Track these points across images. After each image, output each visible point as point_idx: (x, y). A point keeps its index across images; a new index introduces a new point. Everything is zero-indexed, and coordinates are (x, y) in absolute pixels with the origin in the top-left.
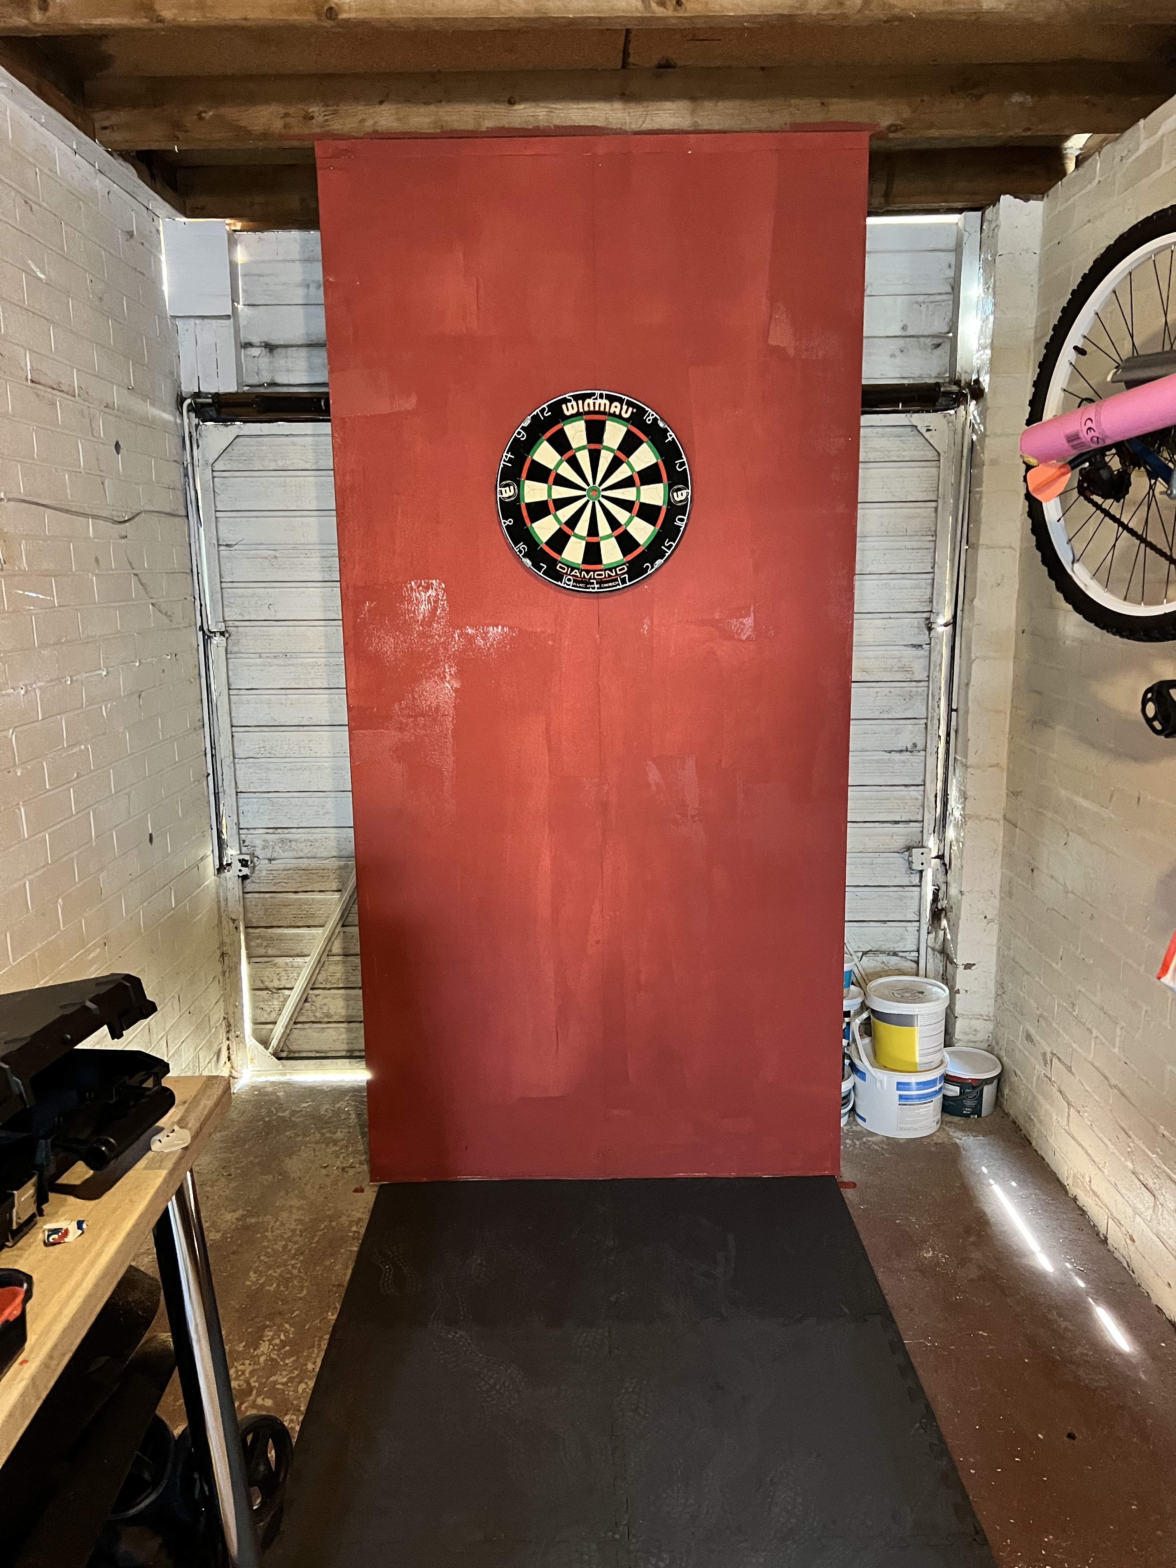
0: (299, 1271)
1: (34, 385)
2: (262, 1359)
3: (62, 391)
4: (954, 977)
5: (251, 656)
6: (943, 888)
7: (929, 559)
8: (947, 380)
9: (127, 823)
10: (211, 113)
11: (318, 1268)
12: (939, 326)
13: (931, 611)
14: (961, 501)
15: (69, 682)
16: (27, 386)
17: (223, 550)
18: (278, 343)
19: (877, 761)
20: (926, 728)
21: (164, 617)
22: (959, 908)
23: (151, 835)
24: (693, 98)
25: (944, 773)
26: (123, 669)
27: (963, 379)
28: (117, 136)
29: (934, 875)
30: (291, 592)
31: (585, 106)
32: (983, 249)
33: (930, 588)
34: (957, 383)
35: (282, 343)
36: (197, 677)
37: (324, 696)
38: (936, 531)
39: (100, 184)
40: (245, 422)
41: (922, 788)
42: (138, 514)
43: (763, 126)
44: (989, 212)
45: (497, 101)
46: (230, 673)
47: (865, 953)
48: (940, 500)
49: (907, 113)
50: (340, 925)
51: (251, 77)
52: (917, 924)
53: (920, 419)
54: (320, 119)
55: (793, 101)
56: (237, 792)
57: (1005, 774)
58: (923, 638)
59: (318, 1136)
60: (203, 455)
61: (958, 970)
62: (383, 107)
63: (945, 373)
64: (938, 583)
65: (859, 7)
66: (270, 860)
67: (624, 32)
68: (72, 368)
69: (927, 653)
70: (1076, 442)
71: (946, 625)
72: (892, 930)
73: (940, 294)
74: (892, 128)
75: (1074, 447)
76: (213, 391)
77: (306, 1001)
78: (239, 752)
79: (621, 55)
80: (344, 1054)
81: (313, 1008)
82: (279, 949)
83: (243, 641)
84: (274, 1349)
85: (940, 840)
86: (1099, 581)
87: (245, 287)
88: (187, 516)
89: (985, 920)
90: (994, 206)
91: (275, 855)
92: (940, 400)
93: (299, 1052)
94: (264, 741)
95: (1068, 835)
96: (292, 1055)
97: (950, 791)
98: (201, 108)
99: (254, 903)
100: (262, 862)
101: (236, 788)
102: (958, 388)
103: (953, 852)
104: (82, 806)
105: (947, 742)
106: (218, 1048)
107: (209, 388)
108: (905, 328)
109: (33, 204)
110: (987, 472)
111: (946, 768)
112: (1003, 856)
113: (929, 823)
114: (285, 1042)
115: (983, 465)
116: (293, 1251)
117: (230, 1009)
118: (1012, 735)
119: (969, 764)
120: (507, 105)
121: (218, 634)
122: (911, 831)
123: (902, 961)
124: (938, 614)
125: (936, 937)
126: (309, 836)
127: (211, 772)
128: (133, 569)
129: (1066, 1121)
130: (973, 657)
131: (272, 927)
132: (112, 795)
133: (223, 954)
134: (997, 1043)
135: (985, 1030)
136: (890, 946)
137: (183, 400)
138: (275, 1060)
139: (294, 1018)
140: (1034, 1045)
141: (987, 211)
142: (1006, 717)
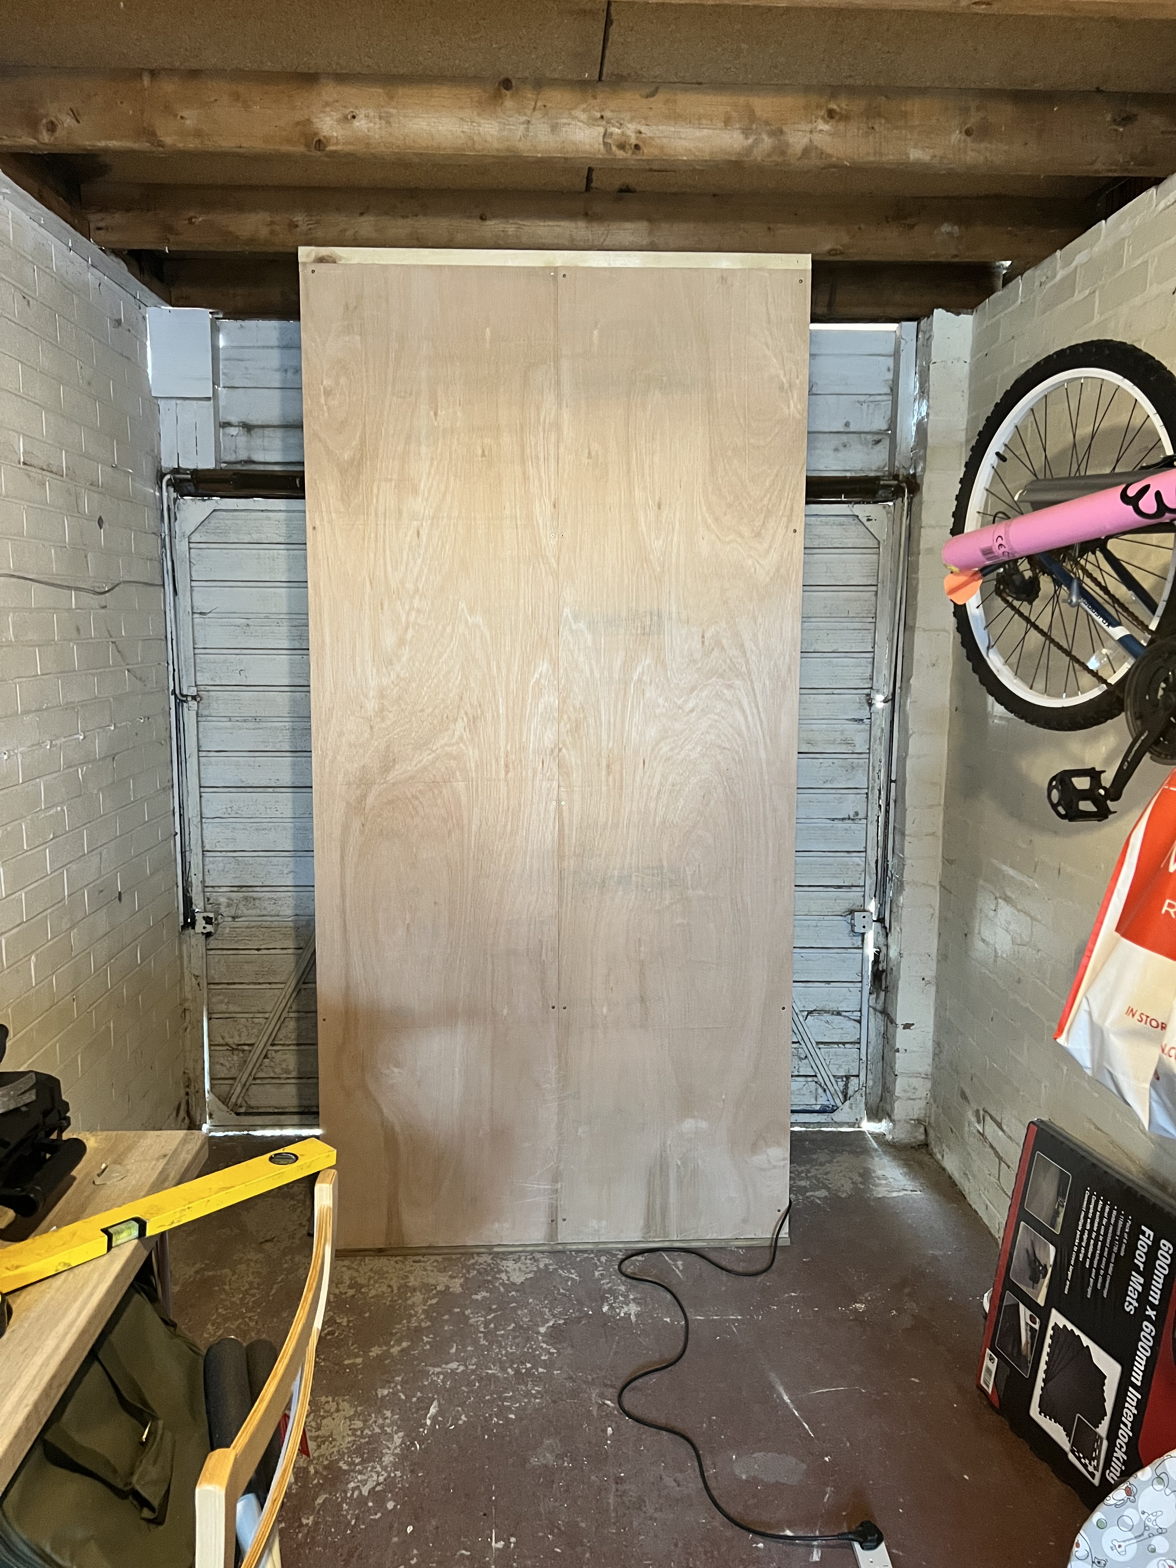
0: (257, 1323)
1: (26, 467)
3: (52, 472)
4: (894, 1036)
5: (222, 719)
6: (884, 950)
7: (870, 637)
8: (887, 473)
9: (98, 882)
10: (201, 219)
12: (881, 423)
13: (871, 688)
14: (900, 586)
15: (48, 747)
16: (19, 468)
17: (198, 619)
18: (255, 423)
19: (821, 828)
20: (867, 797)
21: (138, 682)
22: (899, 969)
23: (120, 893)
24: (650, 220)
25: (884, 841)
26: (99, 733)
27: (901, 473)
28: (111, 237)
29: (876, 940)
30: (262, 659)
31: (551, 223)
32: (918, 356)
33: (870, 666)
34: (896, 477)
35: (260, 423)
36: (168, 739)
38: (876, 614)
39: (92, 277)
40: (222, 497)
41: (863, 854)
42: (118, 584)
44: (924, 322)
45: (469, 217)
46: (200, 737)
47: (810, 1013)
48: (879, 585)
49: (845, 239)
50: (301, 982)
51: (239, 188)
52: (859, 985)
53: (862, 510)
54: (304, 228)
55: (742, 225)
56: (203, 851)
57: (940, 843)
58: (864, 713)
60: (180, 527)
61: (898, 1030)
62: (362, 219)
63: (884, 467)
64: (878, 663)
65: (799, 155)
66: (234, 918)
67: (588, 169)
68: (61, 450)
69: (868, 727)
70: (990, 556)
71: (885, 701)
72: (834, 990)
73: (879, 395)
74: (833, 252)
75: (988, 558)
76: (192, 467)
77: (266, 1057)
78: (206, 813)
79: (585, 181)
81: (272, 1064)
82: (240, 1006)
83: (214, 705)
85: (881, 905)
86: (1011, 667)
87: (225, 371)
88: (164, 585)
89: (923, 982)
90: (928, 317)
91: (239, 913)
92: (880, 492)
93: (258, 1108)
94: (231, 802)
95: (997, 902)
96: (250, 1110)
97: (890, 858)
98: (192, 214)
99: (216, 960)
100: (226, 919)
101: (203, 847)
102: (896, 482)
103: (893, 916)
104: (57, 866)
105: (887, 811)
106: (177, 1103)
107: (189, 463)
108: (847, 424)
109: (30, 299)
110: (923, 560)
111: (886, 836)
112: (940, 920)
113: (870, 888)
114: (243, 1098)
115: (919, 554)
116: (251, 1304)
117: (190, 1064)
118: (947, 807)
119: (907, 833)
120: (479, 220)
121: (189, 699)
122: (855, 895)
123: (845, 1020)
124: (878, 691)
125: (877, 998)
126: (273, 895)
127: (179, 831)
128: (111, 637)
129: (997, 1176)
130: (911, 732)
131: (234, 983)
132: (84, 855)
133: (185, 1010)
134: (935, 1101)
135: (923, 1088)
136: (833, 1006)
137: (163, 475)
138: (233, 1115)
139: (253, 1074)
140: (968, 1102)
141: (922, 322)
142: (941, 789)
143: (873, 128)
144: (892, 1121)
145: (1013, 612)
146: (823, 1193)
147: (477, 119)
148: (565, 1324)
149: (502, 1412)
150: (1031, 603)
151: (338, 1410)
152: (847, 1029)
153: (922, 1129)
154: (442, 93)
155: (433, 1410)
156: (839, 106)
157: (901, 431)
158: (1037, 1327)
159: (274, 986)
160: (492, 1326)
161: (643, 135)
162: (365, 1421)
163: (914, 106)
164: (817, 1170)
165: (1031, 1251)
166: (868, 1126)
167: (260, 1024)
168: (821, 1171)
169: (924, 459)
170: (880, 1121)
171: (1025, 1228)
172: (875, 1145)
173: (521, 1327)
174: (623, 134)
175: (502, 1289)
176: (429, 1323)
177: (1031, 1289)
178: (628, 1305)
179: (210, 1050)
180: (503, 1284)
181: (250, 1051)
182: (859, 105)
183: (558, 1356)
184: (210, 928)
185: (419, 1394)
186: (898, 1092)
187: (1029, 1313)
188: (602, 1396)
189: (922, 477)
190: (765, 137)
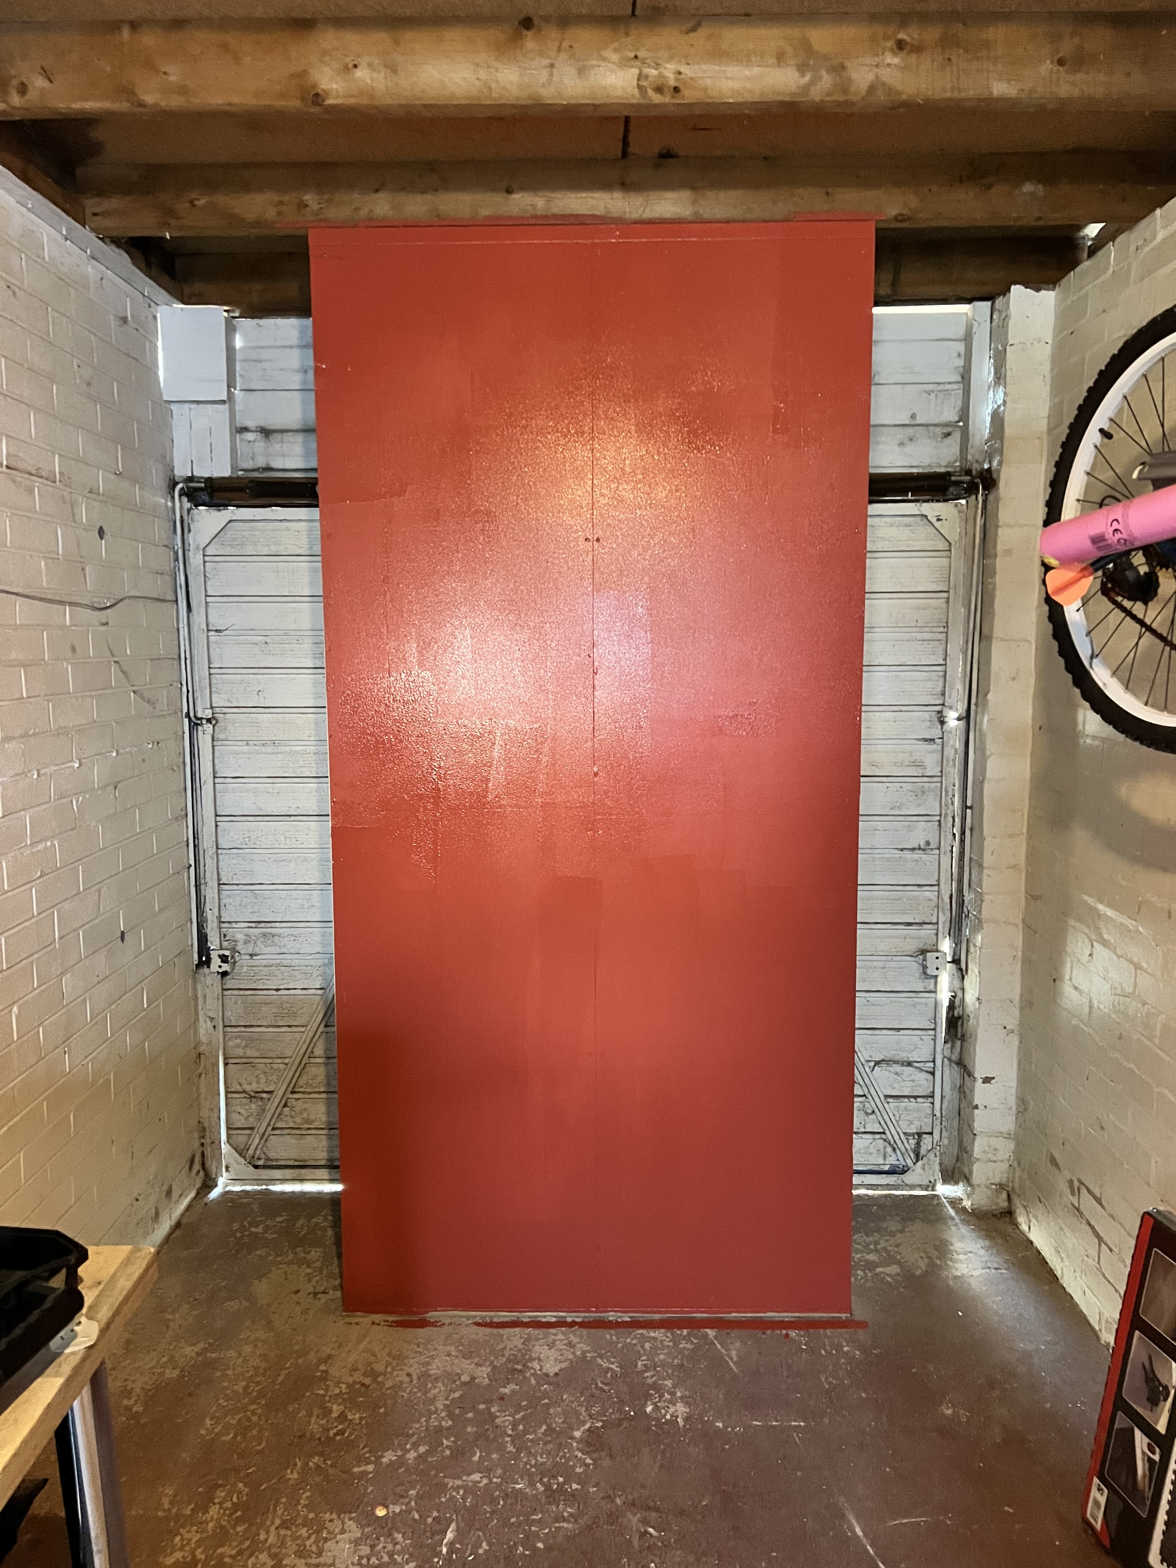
0: (260, 1418)
1: (8, 471)
2: (211, 1525)
3: (41, 477)
4: (972, 1091)
5: (238, 743)
6: (960, 994)
7: (941, 652)
8: (958, 469)
9: (96, 921)
10: (203, 201)
11: (280, 1415)
12: (950, 414)
13: (943, 705)
14: (974, 592)
15: (35, 776)
16: (2, 473)
17: (213, 637)
18: (273, 428)
19: (888, 860)
20: (940, 825)
21: (146, 704)
22: (977, 1017)
23: (123, 933)
24: (694, 188)
25: (959, 873)
26: (97, 760)
27: (974, 468)
28: (107, 223)
29: (951, 983)
30: (281, 679)
31: (584, 195)
32: (993, 339)
33: (942, 680)
34: (968, 472)
35: (278, 427)
36: (182, 765)
37: (312, 785)
38: (947, 623)
39: (92, 270)
40: (238, 506)
41: (936, 888)
42: (122, 600)
43: (767, 215)
44: (999, 302)
45: (494, 190)
46: (216, 761)
47: (877, 1063)
48: (951, 591)
49: (914, 203)
50: (322, 1025)
51: (246, 165)
52: (932, 1032)
53: (932, 509)
54: (315, 207)
55: (797, 191)
56: (219, 884)
57: (1023, 876)
58: (936, 732)
59: (291, 1257)
60: (194, 539)
61: (977, 1084)
62: (378, 195)
63: (955, 462)
64: (951, 676)
65: (864, 93)
66: (251, 955)
67: (623, 119)
68: (54, 454)
69: (939, 748)
70: (1101, 544)
71: (959, 719)
72: (904, 1038)
73: (949, 383)
74: (900, 218)
75: (1099, 548)
76: (207, 475)
77: (285, 1105)
78: (223, 843)
79: (621, 144)
80: (323, 1163)
81: (293, 1113)
82: (258, 1050)
83: (230, 728)
84: (224, 1514)
85: (956, 945)
86: (1120, 680)
87: (242, 373)
88: (176, 601)
89: (1005, 1031)
90: (1004, 295)
91: (257, 950)
92: (951, 489)
93: (277, 1160)
94: (249, 831)
95: (1092, 946)
96: (269, 1163)
97: (966, 892)
98: (193, 196)
99: (233, 1000)
100: (243, 957)
101: (219, 879)
102: (969, 478)
103: (969, 957)
104: (44, 906)
105: (962, 841)
106: (189, 1155)
107: (202, 472)
108: (913, 416)
109: (17, 290)
110: (1000, 563)
111: (961, 868)
112: (1023, 963)
113: (943, 926)
114: (262, 1149)
115: (996, 556)
116: (254, 1394)
117: (205, 1113)
118: (1030, 835)
119: (985, 865)
120: (505, 194)
121: (204, 722)
122: (927, 932)
123: (917, 1072)
124: (951, 708)
125: (952, 1047)
126: (293, 931)
127: (193, 864)
128: (113, 656)
129: (1096, 1260)
130: (988, 753)
131: (252, 1026)
132: (79, 893)
133: (200, 1054)
134: (1019, 1164)
135: (1006, 1149)
136: (903, 1056)
137: (175, 484)
138: (251, 1168)
139: (272, 1123)
140: (1059, 1170)
141: (997, 301)
142: (1023, 816)
143: (949, 59)
144: (970, 1185)
145: (1124, 615)
146: (894, 1269)
147: (496, 64)
148: (602, 1427)
149: (528, 1542)
150: (1146, 603)
151: (343, 1532)
152: (919, 1082)
153: (1004, 1195)
154: (454, 35)
155: (450, 1535)
156: (910, 36)
157: (974, 423)
158: (1156, 1458)
159: (294, 1029)
160: (521, 1427)
161: (682, 77)
162: (372, 1547)
163: (997, 33)
164: (887, 1241)
165: (1147, 1366)
166: (944, 1190)
167: (278, 1069)
168: (892, 1242)
169: (1001, 452)
170: (956, 1183)
171: (1140, 1338)
172: (952, 1212)
173: (554, 1430)
174: (661, 76)
175: (533, 1381)
176: (450, 1423)
177: (1150, 1413)
178: (674, 1405)
179: (227, 1098)
180: (534, 1375)
181: (269, 1099)
182: (932, 33)
183: (595, 1468)
184: (226, 967)
185: (435, 1514)
186: (977, 1152)
187: (1146, 1440)
188: (645, 1522)
189: (999, 471)
190: (824, 73)
